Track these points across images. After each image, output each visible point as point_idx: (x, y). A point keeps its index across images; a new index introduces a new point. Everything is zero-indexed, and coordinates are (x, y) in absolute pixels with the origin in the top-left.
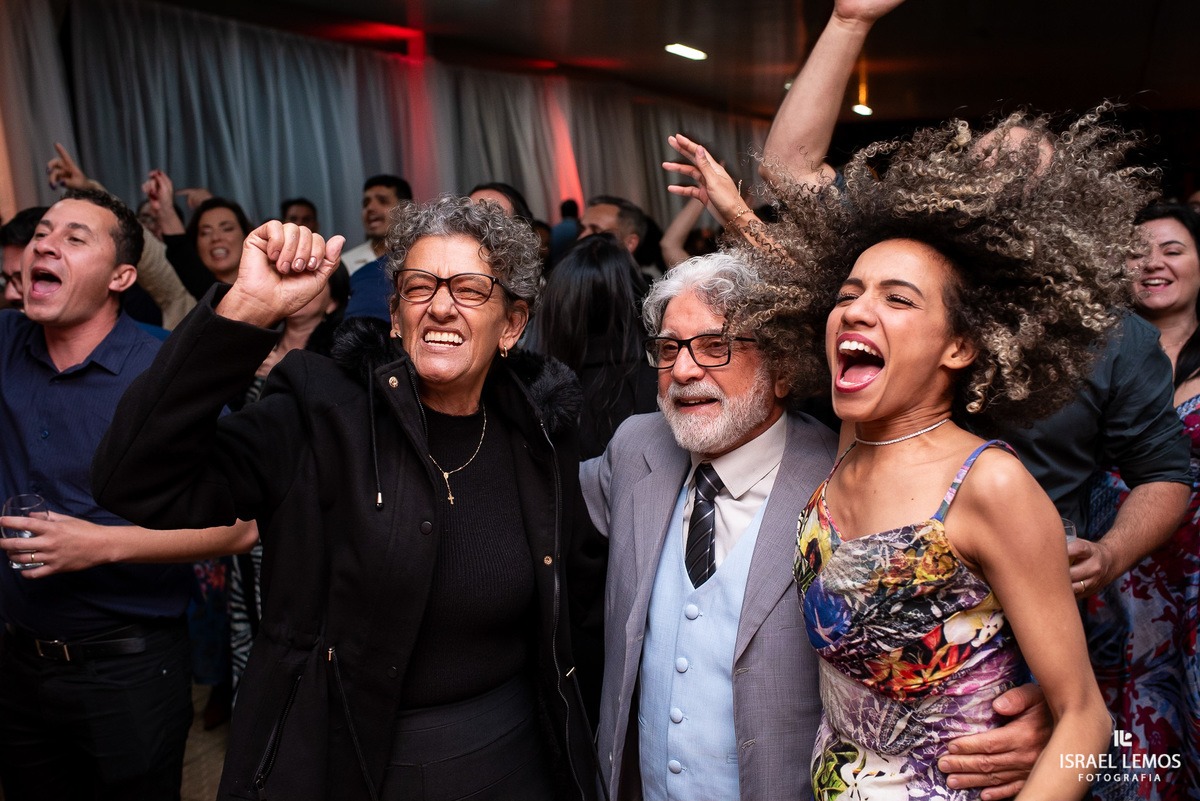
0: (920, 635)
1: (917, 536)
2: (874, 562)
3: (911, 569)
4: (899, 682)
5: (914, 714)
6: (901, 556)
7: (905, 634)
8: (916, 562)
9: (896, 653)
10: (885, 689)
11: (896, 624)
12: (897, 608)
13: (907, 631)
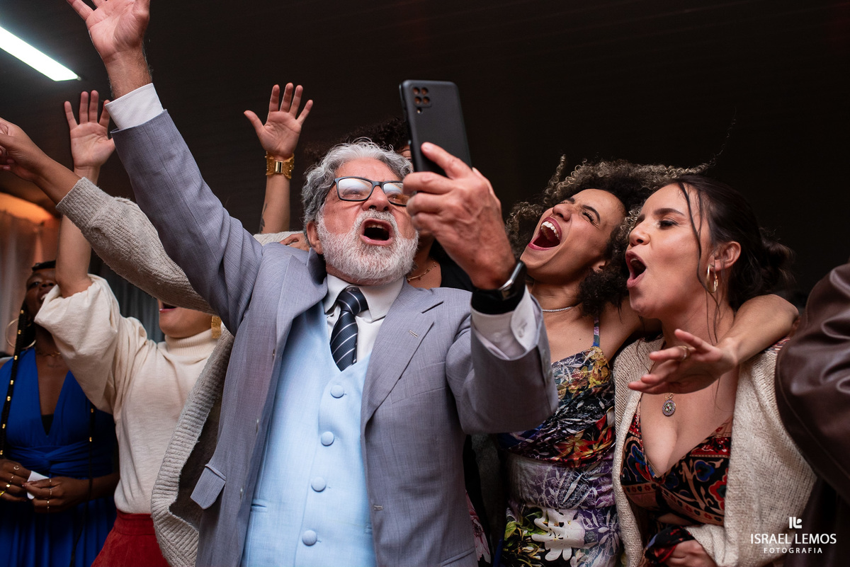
0: (594, 421)
1: (587, 358)
2: (559, 379)
3: (586, 378)
4: (578, 455)
5: (583, 476)
6: (578, 372)
7: (586, 421)
8: (588, 374)
9: (579, 435)
10: (568, 461)
11: (579, 415)
12: (580, 405)
13: (587, 419)
